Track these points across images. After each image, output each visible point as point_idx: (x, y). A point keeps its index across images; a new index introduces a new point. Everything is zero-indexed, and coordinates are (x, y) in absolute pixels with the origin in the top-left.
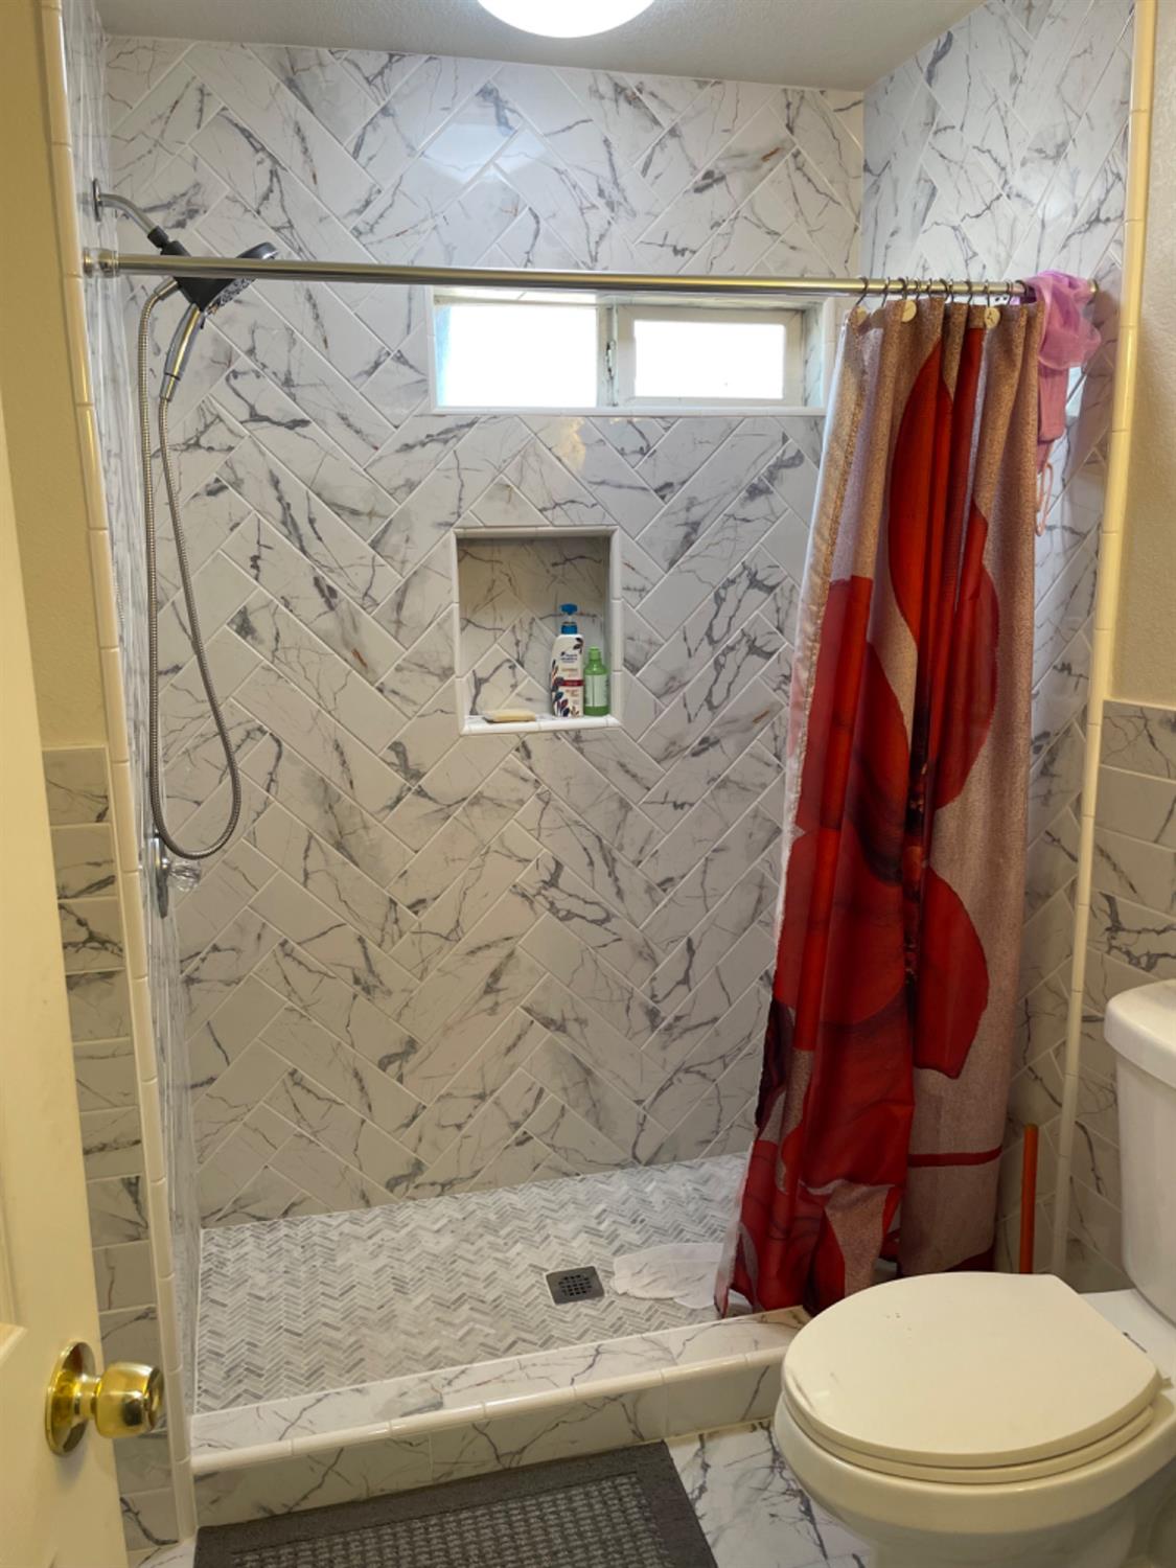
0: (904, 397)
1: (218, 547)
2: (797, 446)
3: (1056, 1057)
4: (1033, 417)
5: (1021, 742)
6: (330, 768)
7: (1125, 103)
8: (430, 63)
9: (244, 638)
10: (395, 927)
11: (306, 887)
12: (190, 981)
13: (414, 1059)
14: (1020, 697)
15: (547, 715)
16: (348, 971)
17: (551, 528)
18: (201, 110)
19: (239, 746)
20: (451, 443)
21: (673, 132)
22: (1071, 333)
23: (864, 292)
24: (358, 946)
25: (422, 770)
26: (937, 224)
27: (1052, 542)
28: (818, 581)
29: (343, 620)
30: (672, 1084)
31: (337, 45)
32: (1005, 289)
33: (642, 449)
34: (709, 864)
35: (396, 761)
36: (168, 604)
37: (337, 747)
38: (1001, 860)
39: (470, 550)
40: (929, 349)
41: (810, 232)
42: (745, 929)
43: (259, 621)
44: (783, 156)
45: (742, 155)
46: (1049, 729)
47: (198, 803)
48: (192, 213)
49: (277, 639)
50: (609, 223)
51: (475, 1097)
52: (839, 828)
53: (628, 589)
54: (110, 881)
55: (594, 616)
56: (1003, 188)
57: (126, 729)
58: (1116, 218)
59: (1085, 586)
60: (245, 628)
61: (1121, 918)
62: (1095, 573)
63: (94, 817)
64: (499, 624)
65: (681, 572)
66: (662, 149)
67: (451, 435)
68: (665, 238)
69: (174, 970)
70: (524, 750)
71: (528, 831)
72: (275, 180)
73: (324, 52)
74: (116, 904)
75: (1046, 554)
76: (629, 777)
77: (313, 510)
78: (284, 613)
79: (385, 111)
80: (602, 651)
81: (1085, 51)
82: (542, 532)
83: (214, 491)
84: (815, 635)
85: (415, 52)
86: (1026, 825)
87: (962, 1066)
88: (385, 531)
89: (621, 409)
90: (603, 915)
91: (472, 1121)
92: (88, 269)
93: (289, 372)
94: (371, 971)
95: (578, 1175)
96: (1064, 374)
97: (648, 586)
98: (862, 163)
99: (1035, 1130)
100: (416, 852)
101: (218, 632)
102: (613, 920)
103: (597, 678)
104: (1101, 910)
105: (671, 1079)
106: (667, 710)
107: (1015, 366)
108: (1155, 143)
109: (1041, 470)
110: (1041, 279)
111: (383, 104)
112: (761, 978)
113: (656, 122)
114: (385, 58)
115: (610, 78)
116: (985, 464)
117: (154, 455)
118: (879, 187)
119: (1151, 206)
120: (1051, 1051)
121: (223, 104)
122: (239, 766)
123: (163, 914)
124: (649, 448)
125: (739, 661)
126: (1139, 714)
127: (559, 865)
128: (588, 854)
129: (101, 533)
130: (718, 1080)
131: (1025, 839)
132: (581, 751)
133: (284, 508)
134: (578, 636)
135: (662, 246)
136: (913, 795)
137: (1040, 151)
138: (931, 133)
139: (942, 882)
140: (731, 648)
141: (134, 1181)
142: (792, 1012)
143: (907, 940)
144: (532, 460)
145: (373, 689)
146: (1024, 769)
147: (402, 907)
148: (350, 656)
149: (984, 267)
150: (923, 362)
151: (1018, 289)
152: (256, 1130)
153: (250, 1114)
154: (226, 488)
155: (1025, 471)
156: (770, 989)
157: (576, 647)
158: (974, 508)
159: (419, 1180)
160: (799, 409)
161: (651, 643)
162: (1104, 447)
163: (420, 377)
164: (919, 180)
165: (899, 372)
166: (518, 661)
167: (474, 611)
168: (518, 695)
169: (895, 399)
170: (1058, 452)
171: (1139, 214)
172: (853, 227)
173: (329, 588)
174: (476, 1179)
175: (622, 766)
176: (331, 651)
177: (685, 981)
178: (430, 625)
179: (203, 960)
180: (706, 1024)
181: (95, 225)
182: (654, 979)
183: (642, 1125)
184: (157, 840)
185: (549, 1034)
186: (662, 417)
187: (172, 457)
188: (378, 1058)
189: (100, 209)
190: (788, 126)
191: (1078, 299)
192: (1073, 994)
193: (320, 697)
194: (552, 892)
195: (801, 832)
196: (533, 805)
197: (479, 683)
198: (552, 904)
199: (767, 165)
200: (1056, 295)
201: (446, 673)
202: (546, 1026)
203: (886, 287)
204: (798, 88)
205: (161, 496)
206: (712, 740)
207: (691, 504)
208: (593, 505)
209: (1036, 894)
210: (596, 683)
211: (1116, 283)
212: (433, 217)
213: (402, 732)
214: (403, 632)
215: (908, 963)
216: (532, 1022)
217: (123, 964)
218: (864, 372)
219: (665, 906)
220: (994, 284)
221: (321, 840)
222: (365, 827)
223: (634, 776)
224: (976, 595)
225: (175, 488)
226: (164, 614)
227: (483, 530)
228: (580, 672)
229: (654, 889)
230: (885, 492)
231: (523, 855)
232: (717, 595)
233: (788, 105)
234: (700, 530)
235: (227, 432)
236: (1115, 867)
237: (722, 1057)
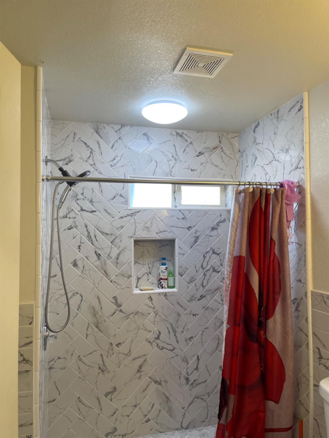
0: (251, 210)
1: (70, 243)
2: (224, 217)
3: (307, 397)
4: (285, 215)
5: (289, 301)
6: (96, 304)
7: (303, 141)
8: (131, 128)
9: (75, 268)
10: (112, 351)
11: (86, 339)
12: (51, 368)
13: (116, 394)
14: (288, 289)
15: (157, 288)
16: (97, 365)
17: (159, 238)
18: (74, 138)
19: (71, 298)
20: (133, 216)
21: (191, 143)
22: (293, 195)
23: (239, 185)
24: (100, 357)
25: (122, 304)
26: (257, 165)
27: (293, 246)
28: (230, 257)
29: (102, 262)
30: (193, 402)
31: (108, 124)
32: (275, 184)
33: (183, 218)
34: (203, 332)
35: (114, 302)
36: (55, 258)
37: (98, 298)
38: (286, 336)
39: (137, 243)
40: (257, 199)
41: (226, 166)
42: (214, 353)
43: (79, 263)
44: (218, 148)
45: (208, 148)
46: (296, 298)
47: (58, 314)
48: (70, 161)
49: (84, 268)
50: (175, 163)
51: (133, 406)
52: (239, 326)
53: (180, 254)
54: (31, 342)
55: (171, 260)
56: (274, 158)
57: (40, 297)
58: (302, 168)
59: (303, 259)
60: (75, 264)
61: (322, 355)
62: (305, 256)
63: (28, 323)
64: (144, 263)
65: (194, 249)
66: (188, 147)
67: (133, 214)
68: (189, 167)
69: (46, 365)
70: (151, 298)
71: (151, 322)
72: (91, 154)
73: (105, 125)
74: (32, 349)
75: (292, 249)
76: (180, 307)
77: (96, 233)
78: (86, 260)
79: (120, 138)
80: (173, 270)
81: (292, 128)
82: (157, 239)
83: (70, 229)
84: (230, 271)
85: (127, 125)
86: (292, 326)
87: (279, 400)
88: (115, 239)
89: (178, 208)
90: (172, 348)
91: (132, 414)
92: (43, 180)
93: (92, 199)
94: (104, 365)
95: (164, 432)
96: (293, 205)
97: (185, 253)
98: (238, 150)
99: (302, 421)
100: (119, 328)
101: (67, 266)
102: (176, 349)
103: (171, 278)
104: (316, 352)
105: (193, 401)
106: (191, 287)
107: (279, 203)
108: (311, 150)
109: (288, 228)
110: (285, 182)
111: (119, 137)
112: (219, 368)
113: (186, 141)
114: (120, 126)
115: (175, 131)
116: (273, 227)
117: (55, 219)
118: (242, 156)
119: (311, 165)
120: (305, 395)
121: (80, 137)
122: (70, 303)
123: (45, 349)
124: (185, 218)
125: (210, 274)
126: (321, 295)
127: (160, 333)
128: (168, 329)
129: (39, 245)
130: (207, 401)
131: (293, 330)
132: (166, 299)
133: (88, 233)
134: (166, 266)
135: (188, 169)
136: (260, 316)
137: (282, 150)
138: (255, 145)
139: (269, 342)
140: (208, 270)
141: (30, 436)
142: (228, 382)
143: (261, 360)
144: (154, 221)
145: (109, 281)
146: (290, 309)
147: (114, 345)
148: (103, 272)
149: (270, 176)
150: (255, 202)
151: (279, 184)
152: (67, 416)
153: (65, 411)
154: (73, 228)
155: (284, 229)
156: (222, 372)
157: (165, 269)
158: (271, 238)
159: (115, 434)
160: (225, 208)
161: (186, 268)
162: (304, 223)
163: (126, 200)
164: (253, 155)
165: (249, 204)
166: (149, 273)
167: (138, 259)
168: (149, 282)
169: (249, 211)
170: (293, 224)
171: (308, 167)
172: (236, 165)
173: (99, 254)
174: (132, 434)
175: (178, 303)
176: (98, 271)
177: (197, 369)
178: (126, 263)
179: (55, 362)
180: (203, 382)
181: (45, 166)
182: (187, 368)
183: (184, 416)
184: (45, 327)
185: (156, 386)
186: (189, 210)
187: (60, 220)
188: (105, 393)
189: (47, 163)
190: (219, 142)
191: (294, 187)
192: (310, 377)
193: (94, 283)
194: (158, 341)
195: (229, 326)
196: (152, 314)
197: (138, 279)
198: (158, 344)
199: (214, 150)
200: (288, 186)
201: (130, 276)
202: (155, 383)
203: (245, 183)
204: (222, 133)
205: (56, 230)
206: (203, 296)
207: (196, 232)
208: (171, 232)
209: (297, 346)
210: (171, 279)
211: (304, 183)
212: (131, 162)
213: (116, 294)
214: (118, 265)
215: (261, 367)
216: (151, 382)
217: (33, 368)
218: (240, 204)
219: (191, 345)
220: (272, 183)
221: (92, 325)
222: (105, 321)
223: (181, 306)
224: (274, 260)
225: (60, 227)
226: (54, 261)
227: (141, 238)
228: (166, 276)
229: (187, 340)
230: (247, 233)
231: (150, 330)
232: (204, 256)
233: (219, 137)
234: (199, 239)
235: (74, 214)
236: (319, 339)
237: (208, 393)
